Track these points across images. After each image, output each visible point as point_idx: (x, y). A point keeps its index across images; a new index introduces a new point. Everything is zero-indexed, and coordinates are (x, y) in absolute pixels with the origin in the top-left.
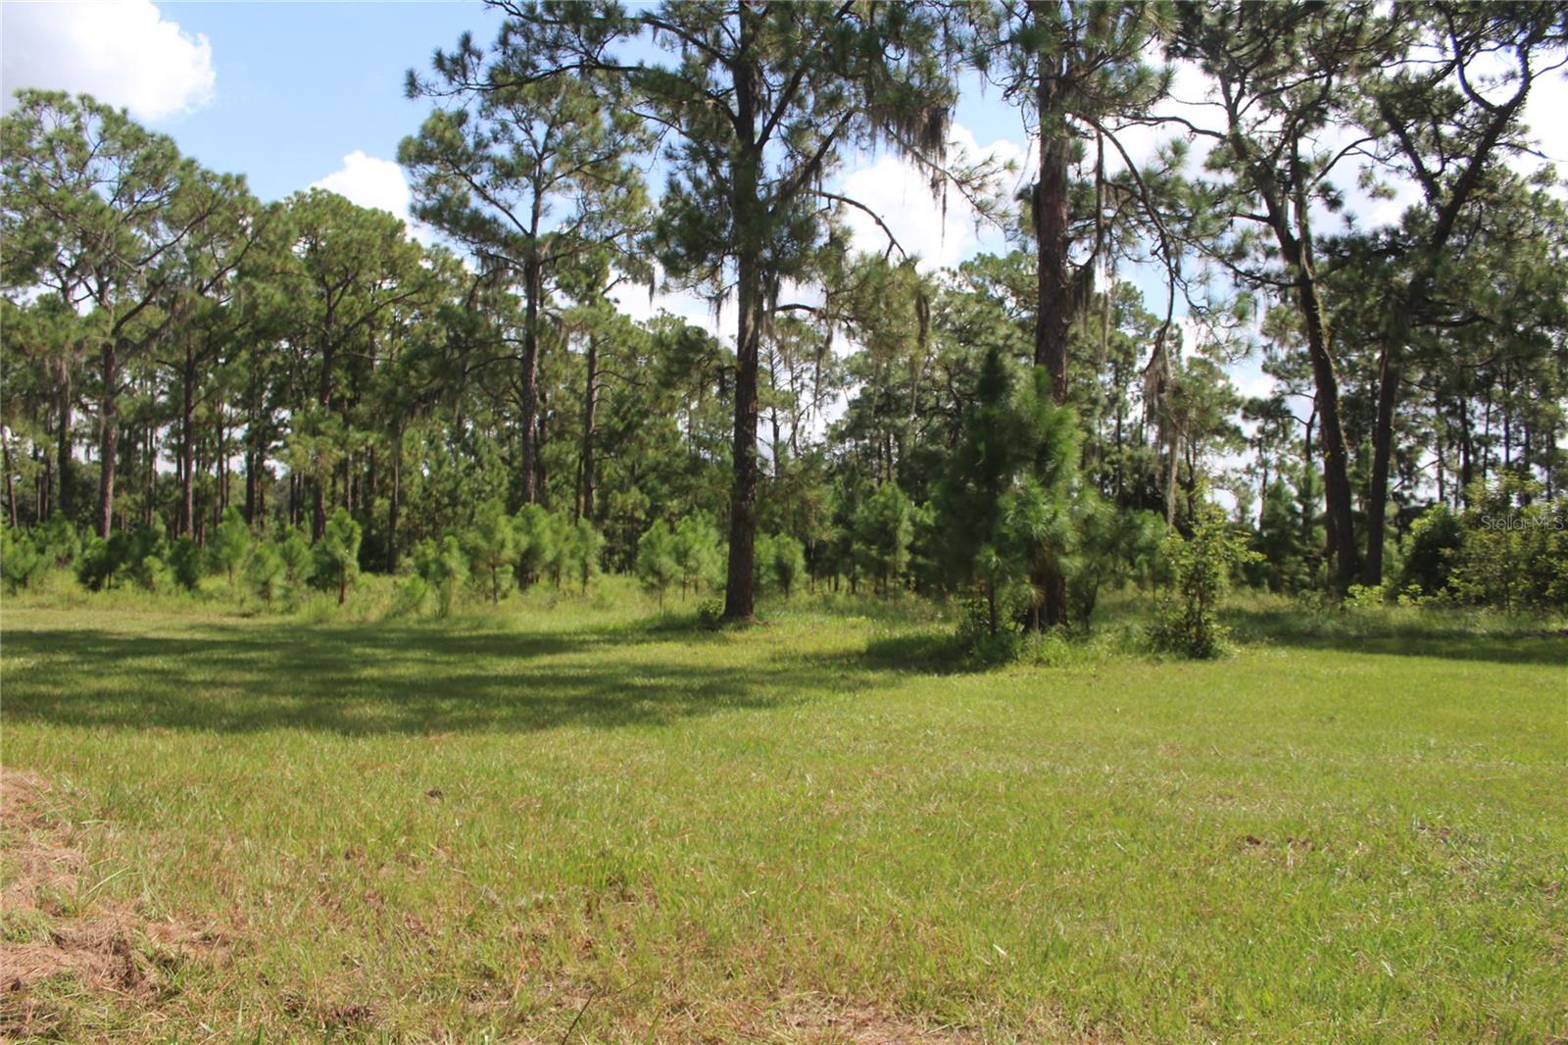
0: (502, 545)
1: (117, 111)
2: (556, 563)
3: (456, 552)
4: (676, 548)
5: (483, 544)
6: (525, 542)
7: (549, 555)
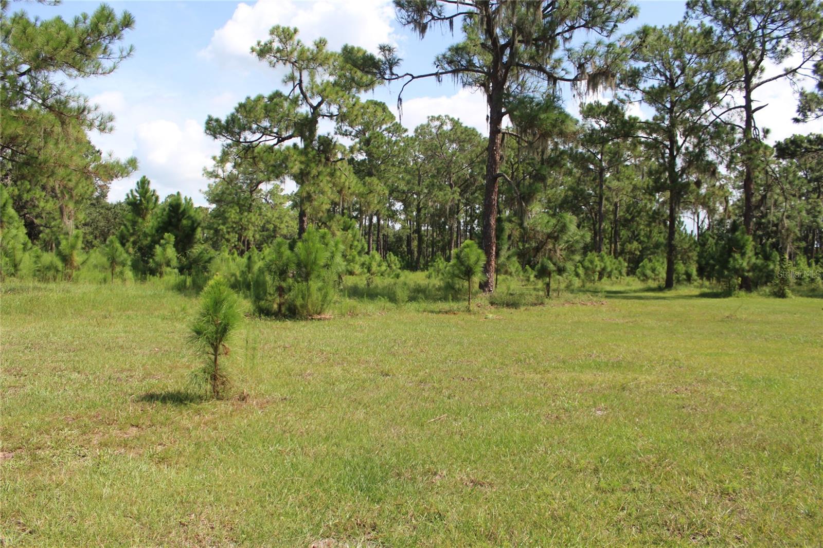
0: (596, 266)
1: (456, 119)
2: (611, 272)
3: (581, 268)
4: (652, 268)
5: (590, 266)
6: (603, 265)
7: (609, 269)
